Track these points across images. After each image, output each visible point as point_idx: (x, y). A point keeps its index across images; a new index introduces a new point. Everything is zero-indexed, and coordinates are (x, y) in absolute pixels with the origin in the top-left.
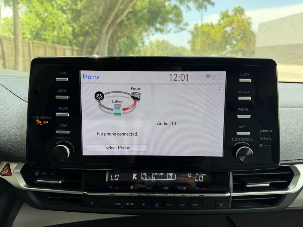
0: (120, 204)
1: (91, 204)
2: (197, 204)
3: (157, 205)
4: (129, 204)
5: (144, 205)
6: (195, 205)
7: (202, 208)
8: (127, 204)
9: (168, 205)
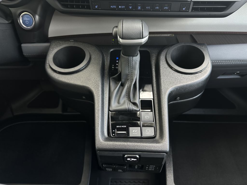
0: (115, 7)
1: (96, 7)
2: (167, 8)
3: (139, 8)
4: (121, 7)
5: (131, 8)
6: (166, 8)
7: (170, 10)
8: (120, 7)
9: (147, 8)
